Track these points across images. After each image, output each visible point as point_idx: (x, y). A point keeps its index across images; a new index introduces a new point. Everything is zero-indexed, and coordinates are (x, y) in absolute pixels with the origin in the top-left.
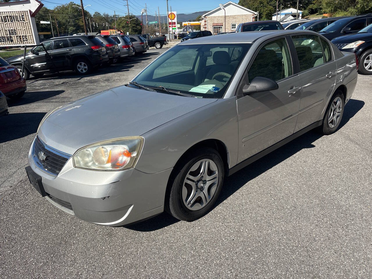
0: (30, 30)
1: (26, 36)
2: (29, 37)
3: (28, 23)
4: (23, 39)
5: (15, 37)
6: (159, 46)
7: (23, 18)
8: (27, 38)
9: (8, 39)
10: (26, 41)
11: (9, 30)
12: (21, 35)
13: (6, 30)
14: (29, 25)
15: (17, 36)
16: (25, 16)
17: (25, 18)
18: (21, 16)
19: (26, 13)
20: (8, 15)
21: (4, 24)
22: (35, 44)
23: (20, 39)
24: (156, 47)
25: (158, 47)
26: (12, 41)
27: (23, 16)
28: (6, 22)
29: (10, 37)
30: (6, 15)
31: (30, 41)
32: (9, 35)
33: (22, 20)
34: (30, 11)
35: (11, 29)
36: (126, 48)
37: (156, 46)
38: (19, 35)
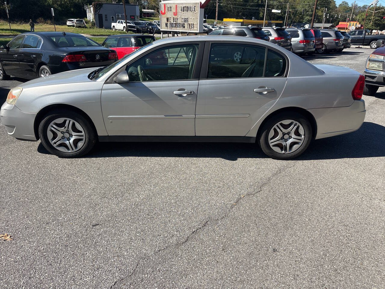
0: (197, 19)
1: (194, 24)
2: (196, 25)
3: (197, 13)
4: (191, 26)
5: (187, 24)
6: (376, 46)
7: (195, 9)
8: (194, 26)
9: (182, 26)
10: (193, 29)
11: (184, 18)
12: (191, 23)
13: (182, 18)
14: (197, 15)
15: (188, 24)
16: (196, 7)
17: (196, 9)
18: (194, 7)
19: (198, 4)
20: (186, 6)
21: (182, 13)
22: (198, 32)
23: (190, 26)
24: (371, 47)
25: (373, 47)
26: (184, 27)
27: (195, 7)
28: (184, 11)
29: (184, 24)
30: (185, 6)
31: (196, 29)
32: (183, 23)
33: (193, 10)
34: (201, 3)
35: (186, 17)
36: (304, 43)
37: (372, 45)
38: (189, 23)
